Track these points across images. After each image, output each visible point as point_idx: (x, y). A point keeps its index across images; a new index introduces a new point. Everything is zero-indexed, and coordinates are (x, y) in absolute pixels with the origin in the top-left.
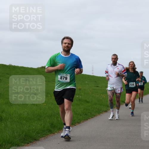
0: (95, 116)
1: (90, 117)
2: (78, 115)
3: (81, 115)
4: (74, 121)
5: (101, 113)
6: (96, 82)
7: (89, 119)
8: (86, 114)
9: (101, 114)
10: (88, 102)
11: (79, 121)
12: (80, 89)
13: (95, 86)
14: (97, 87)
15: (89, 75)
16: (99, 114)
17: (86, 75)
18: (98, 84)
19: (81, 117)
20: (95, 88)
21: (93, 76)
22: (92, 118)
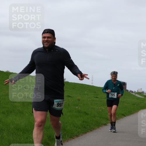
0: (94, 129)
1: (89, 130)
2: (77, 128)
3: (79, 128)
4: (73, 134)
5: (100, 126)
6: (95, 92)
7: (88, 132)
8: (85, 127)
9: (101, 128)
10: (87, 114)
11: (77, 135)
12: (79, 100)
13: (94, 97)
14: (97, 97)
15: (88, 85)
16: (99, 127)
17: (85, 84)
18: (97, 95)
19: (80, 130)
20: (95, 99)
21: (93, 86)
22: (91, 131)
